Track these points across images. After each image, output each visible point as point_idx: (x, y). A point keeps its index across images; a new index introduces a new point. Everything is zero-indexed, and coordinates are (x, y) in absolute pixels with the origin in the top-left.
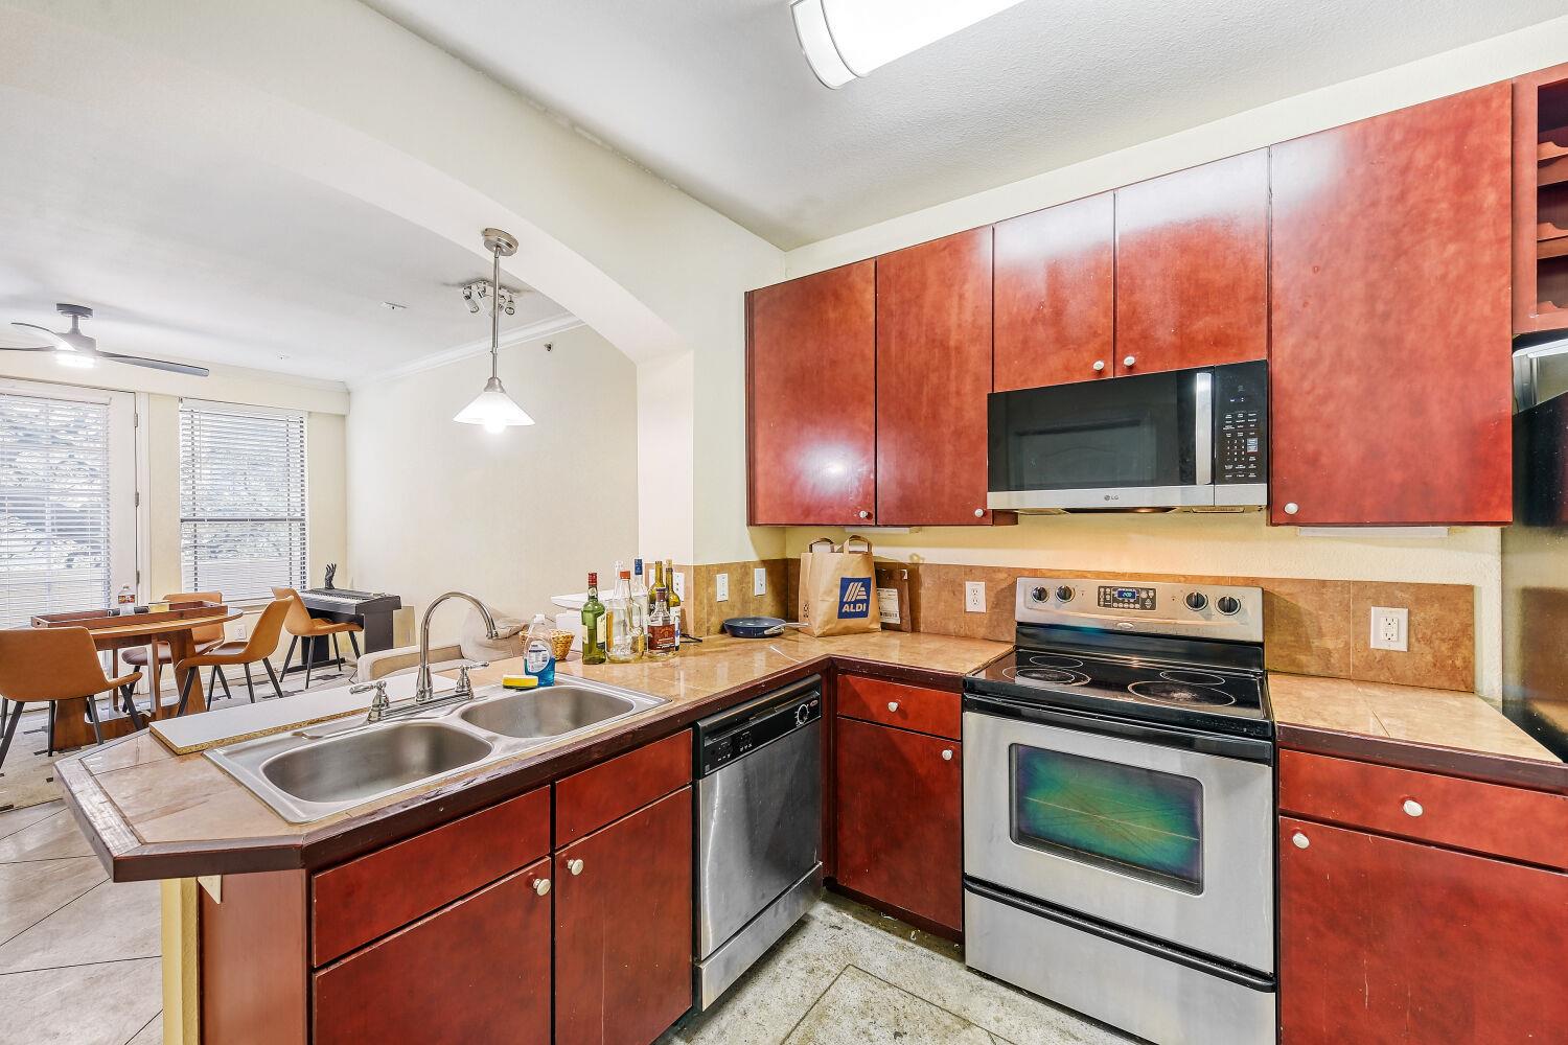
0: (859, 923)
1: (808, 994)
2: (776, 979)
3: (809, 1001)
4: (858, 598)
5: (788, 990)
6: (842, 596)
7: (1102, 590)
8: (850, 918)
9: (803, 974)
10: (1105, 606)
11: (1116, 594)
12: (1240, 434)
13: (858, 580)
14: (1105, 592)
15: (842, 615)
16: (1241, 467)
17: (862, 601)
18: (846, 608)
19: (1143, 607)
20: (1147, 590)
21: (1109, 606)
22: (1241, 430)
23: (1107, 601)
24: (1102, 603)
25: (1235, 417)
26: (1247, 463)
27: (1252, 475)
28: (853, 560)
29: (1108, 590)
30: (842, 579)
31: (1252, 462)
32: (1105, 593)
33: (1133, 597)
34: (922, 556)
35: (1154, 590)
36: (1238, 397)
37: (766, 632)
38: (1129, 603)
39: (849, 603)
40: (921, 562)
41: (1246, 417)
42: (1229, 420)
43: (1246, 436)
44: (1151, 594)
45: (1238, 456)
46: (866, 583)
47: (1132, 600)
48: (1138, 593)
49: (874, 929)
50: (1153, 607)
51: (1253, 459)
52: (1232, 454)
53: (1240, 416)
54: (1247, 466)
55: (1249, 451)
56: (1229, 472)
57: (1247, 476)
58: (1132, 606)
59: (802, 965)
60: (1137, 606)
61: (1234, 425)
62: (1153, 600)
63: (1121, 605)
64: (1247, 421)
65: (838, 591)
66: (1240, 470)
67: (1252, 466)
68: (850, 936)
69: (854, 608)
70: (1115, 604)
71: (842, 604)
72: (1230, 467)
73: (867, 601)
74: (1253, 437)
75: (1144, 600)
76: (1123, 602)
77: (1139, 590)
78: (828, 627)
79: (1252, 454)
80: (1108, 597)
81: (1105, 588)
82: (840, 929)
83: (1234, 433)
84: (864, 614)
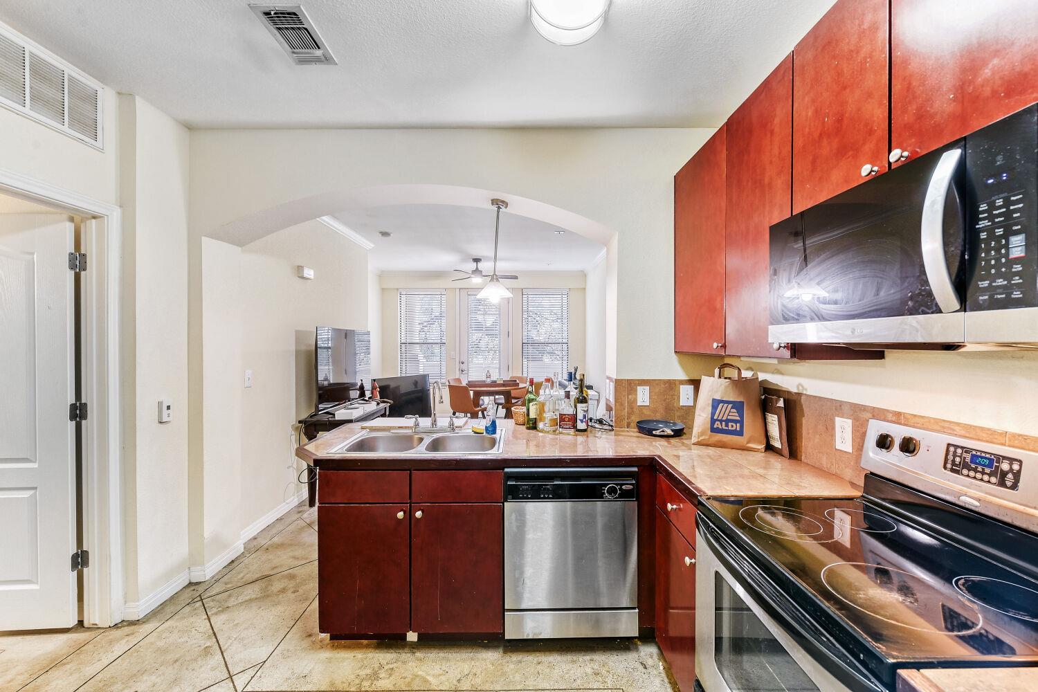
0: (664, 675)
1: (578, 682)
2: (573, 662)
3: (574, 685)
4: (729, 417)
5: (572, 672)
6: (713, 414)
7: (952, 449)
8: (661, 668)
9: (589, 671)
10: (952, 470)
11: (968, 458)
12: (999, 232)
13: (728, 402)
14: (955, 452)
15: (714, 430)
16: (1000, 282)
17: (735, 421)
18: (717, 425)
19: (1002, 483)
20: (1011, 460)
21: (957, 472)
22: (999, 225)
23: (956, 465)
24: (949, 466)
25: (992, 206)
26: (1009, 276)
27: (1017, 295)
28: (721, 385)
29: (959, 451)
30: (713, 400)
31: (1017, 274)
32: (955, 455)
33: (990, 466)
34: (805, 386)
35: (1020, 462)
36: (997, 175)
37: (654, 432)
38: (983, 473)
39: (721, 421)
40: (804, 392)
41: (1007, 203)
42: (983, 212)
43: (1009, 233)
44: (1016, 467)
45: (998, 266)
46: (738, 406)
47: (987, 470)
48: (998, 462)
49: (669, 685)
50: (1014, 486)
51: (1018, 268)
52: (988, 262)
53: (999, 202)
54: (1009, 280)
55: (1011, 256)
56: (984, 290)
57: (1009, 295)
58: (986, 478)
59: (595, 667)
60: (993, 480)
61: (991, 218)
62: (1017, 475)
63: (972, 474)
64: (1008, 208)
65: (710, 409)
66: (999, 287)
67: (1017, 280)
68: (646, 676)
69: (727, 425)
70: (965, 472)
71: (713, 421)
72: (986, 284)
73: (741, 422)
74: (1017, 233)
75: (1004, 474)
76: (975, 470)
77: (1000, 458)
78: (701, 438)
79: (1018, 260)
80: (958, 460)
81: (956, 447)
82: (645, 668)
83: (991, 231)
84: (740, 433)
